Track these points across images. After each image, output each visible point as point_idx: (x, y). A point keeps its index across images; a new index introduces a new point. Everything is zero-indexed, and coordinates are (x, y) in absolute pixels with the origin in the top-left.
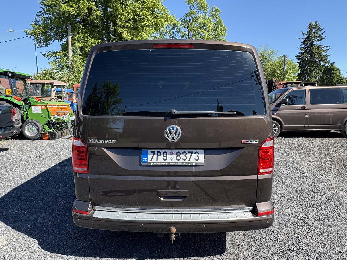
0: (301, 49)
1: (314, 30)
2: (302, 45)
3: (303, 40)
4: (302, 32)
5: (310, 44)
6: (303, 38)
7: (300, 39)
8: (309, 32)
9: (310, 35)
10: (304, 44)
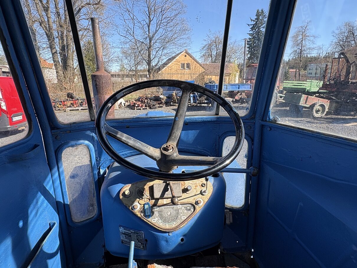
0: (250, 34)
1: (261, 18)
2: (251, 31)
3: (251, 27)
4: (251, 19)
5: (257, 30)
6: (251, 25)
7: (249, 25)
8: (257, 19)
9: (257, 21)
10: (252, 30)
